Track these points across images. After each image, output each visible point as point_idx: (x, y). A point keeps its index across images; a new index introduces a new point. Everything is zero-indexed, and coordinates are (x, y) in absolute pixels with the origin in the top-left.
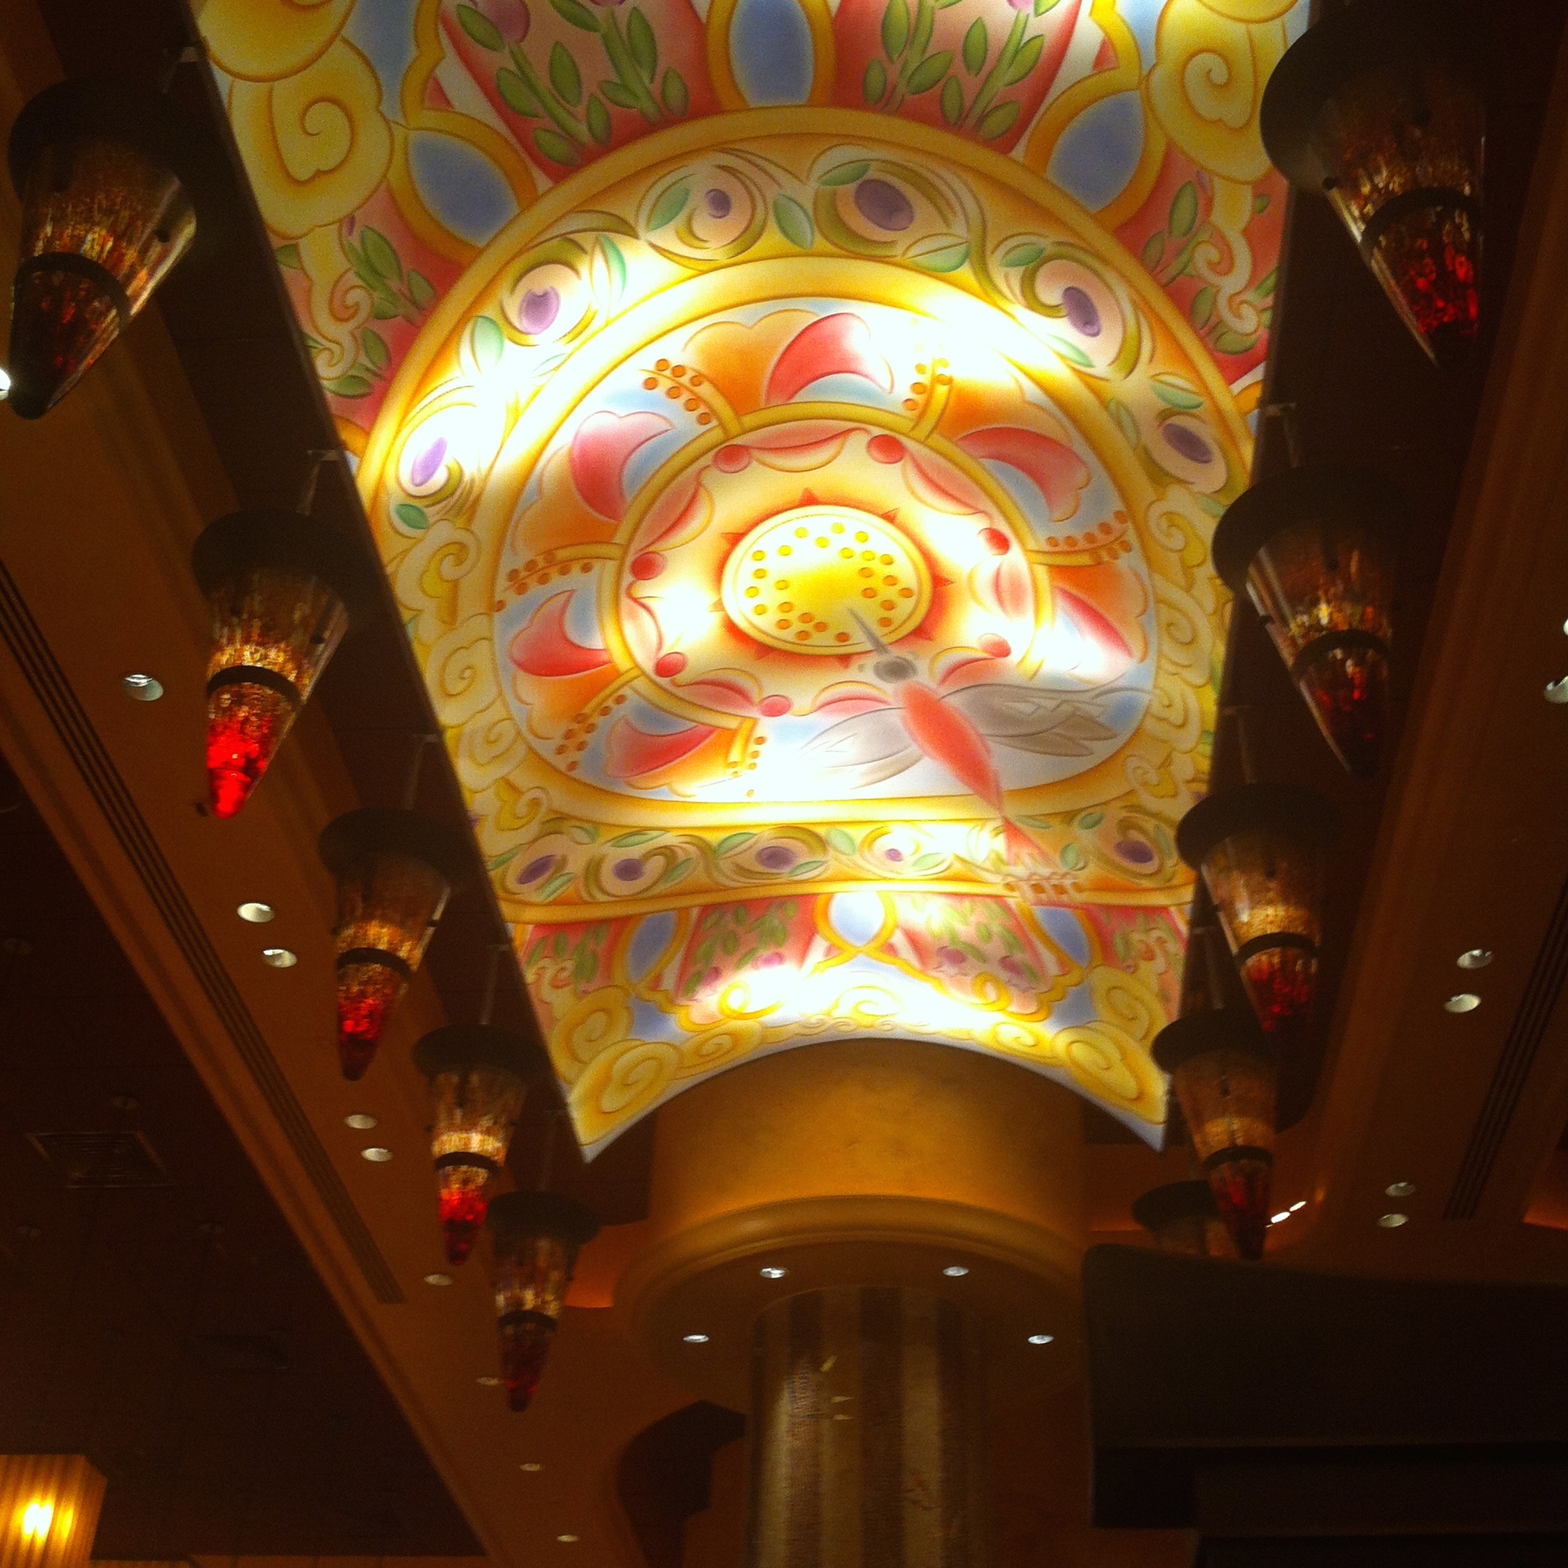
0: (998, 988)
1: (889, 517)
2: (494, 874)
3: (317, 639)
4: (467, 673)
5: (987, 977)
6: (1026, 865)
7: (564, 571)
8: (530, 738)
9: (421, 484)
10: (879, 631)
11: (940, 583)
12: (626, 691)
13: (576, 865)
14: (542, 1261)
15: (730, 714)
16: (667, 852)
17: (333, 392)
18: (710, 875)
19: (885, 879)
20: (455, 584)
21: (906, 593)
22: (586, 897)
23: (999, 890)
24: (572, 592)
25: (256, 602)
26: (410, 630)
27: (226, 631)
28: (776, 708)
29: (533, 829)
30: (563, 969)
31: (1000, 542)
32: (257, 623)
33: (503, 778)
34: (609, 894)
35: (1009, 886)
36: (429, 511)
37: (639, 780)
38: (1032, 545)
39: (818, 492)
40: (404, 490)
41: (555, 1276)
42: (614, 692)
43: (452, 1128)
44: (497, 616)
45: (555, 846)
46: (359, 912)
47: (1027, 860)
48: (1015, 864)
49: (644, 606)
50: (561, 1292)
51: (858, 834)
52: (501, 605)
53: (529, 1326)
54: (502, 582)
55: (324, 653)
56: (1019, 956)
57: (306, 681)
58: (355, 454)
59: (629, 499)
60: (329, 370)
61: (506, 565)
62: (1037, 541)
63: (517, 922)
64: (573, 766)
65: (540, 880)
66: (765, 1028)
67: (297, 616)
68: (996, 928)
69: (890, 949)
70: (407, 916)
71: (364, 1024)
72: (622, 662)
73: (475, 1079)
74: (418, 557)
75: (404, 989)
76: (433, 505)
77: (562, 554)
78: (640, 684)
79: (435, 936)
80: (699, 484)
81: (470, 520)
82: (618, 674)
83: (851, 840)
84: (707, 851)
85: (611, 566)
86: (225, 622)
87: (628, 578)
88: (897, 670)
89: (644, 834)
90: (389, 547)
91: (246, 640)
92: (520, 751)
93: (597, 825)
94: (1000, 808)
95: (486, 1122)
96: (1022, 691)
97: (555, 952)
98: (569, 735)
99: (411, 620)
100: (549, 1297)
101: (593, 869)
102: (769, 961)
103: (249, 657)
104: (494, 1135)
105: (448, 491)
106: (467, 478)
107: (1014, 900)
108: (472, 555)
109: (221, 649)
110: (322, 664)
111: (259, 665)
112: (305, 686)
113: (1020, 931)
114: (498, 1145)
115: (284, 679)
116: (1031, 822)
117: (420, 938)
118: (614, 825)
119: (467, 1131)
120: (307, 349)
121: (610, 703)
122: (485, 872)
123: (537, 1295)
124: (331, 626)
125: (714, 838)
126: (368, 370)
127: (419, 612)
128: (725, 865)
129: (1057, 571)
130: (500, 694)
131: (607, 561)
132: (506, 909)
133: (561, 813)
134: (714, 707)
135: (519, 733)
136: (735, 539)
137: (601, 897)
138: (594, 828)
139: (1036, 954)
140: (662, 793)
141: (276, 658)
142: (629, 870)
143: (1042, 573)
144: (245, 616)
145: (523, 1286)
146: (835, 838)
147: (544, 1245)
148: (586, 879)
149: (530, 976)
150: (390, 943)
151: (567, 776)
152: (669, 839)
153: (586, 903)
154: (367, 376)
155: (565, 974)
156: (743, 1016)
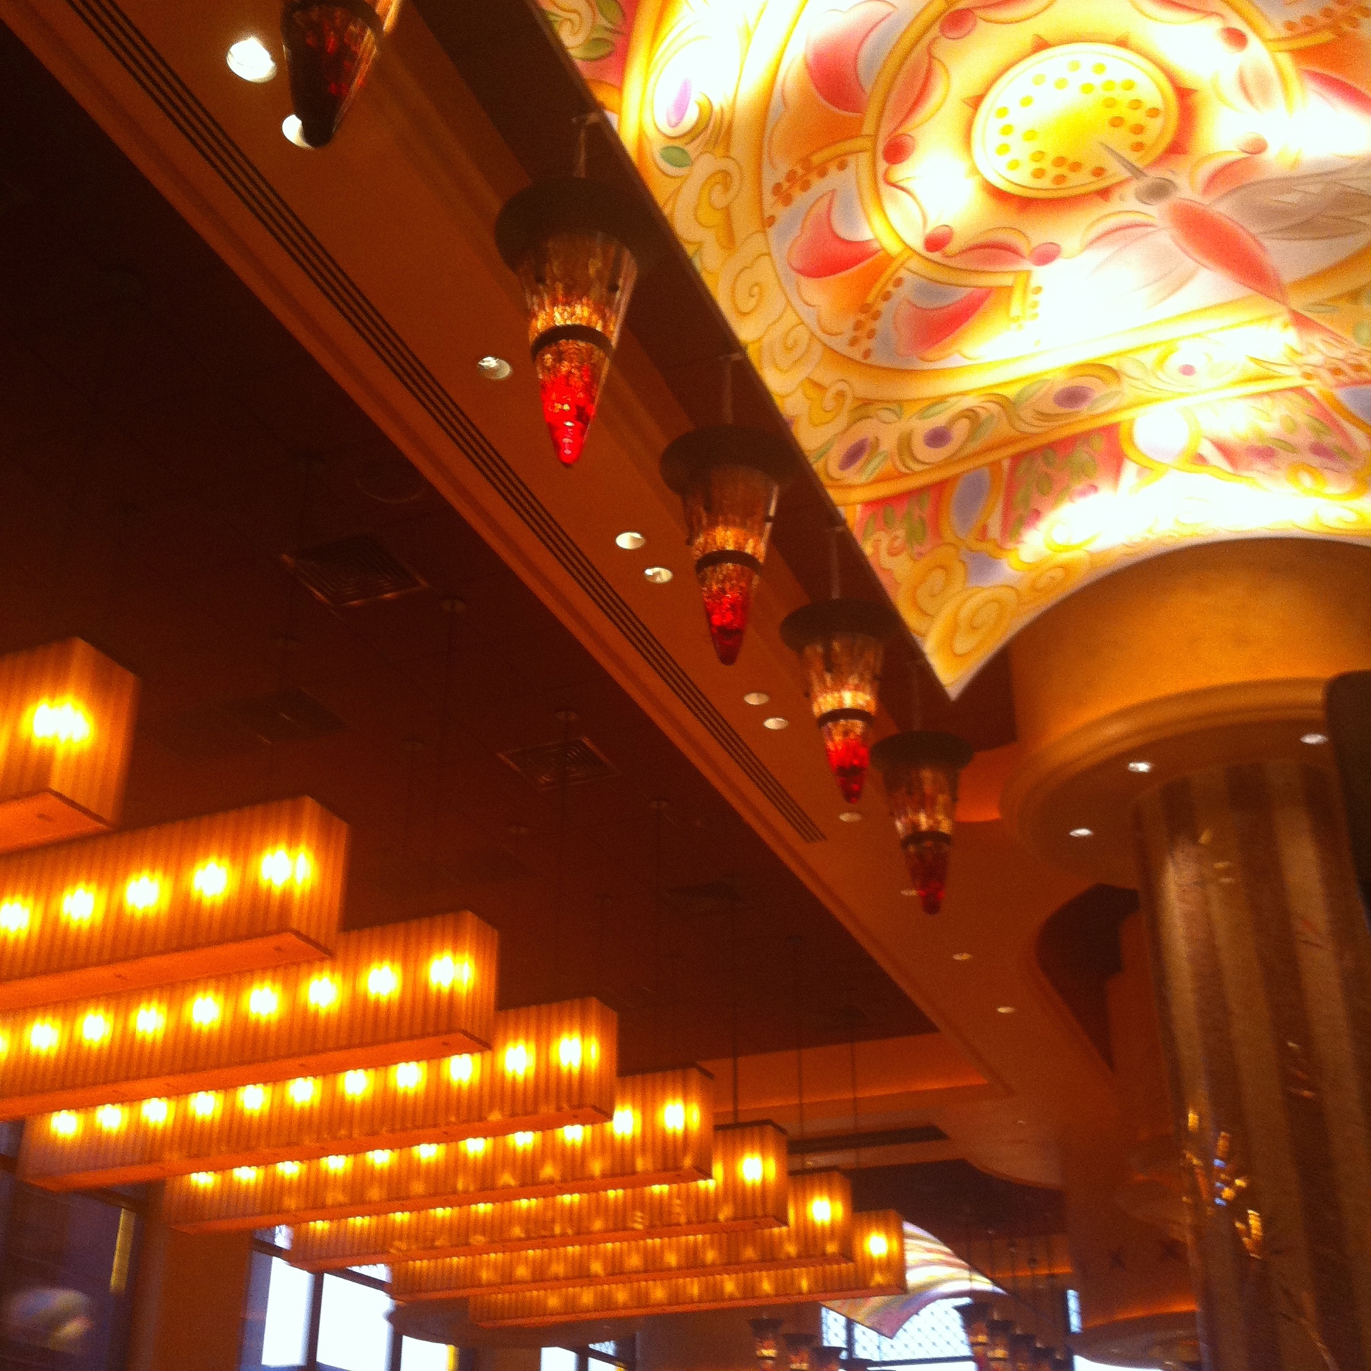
0: (1311, 474)
1: (1122, 43)
2: (817, 466)
3: (613, 288)
4: (756, 290)
5: (1298, 467)
6: (1320, 350)
7: (823, 173)
8: (824, 337)
9: (676, 125)
10: (1133, 157)
11: (1184, 95)
12: (903, 273)
13: (888, 443)
14: (928, 788)
15: (1004, 272)
16: (970, 414)
17: (581, 59)
18: (1012, 426)
19: (1183, 394)
20: (727, 211)
21: (1154, 113)
22: (904, 470)
23: (1299, 381)
24: (834, 191)
25: (555, 268)
26: (697, 263)
27: (535, 299)
28: (1046, 256)
29: (843, 420)
30: (896, 538)
31: (1236, 38)
32: (560, 286)
33: (808, 378)
34: (923, 463)
35: (1308, 376)
36: (689, 149)
37: (931, 354)
38: (1270, 34)
39: (1048, 36)
40: (665, 135)
41: (941, 798)
42: (892, 275)
43: (826, 689)
44: (771, 231)
45: (866, 429)
46: (705, 521)
47: (1321, 346)
48: (1309, 353)
49: (903, 189)
50: (950, 812)
51: (1149, 358)
52: (771, 221)
53: (928, 843)
54: (768, 198)
55: (622, 298)
56: (1330, 440)
57: (611, 328)
58: (612, 111)
59: (868, 88)
60: (573, 40)
61: (770, 179)
62: (1275, 29)
63: (845, 505)
64: (867, 354)
65: (859, 463)
66: (1091, 554)
67: (592, 271)
68: (1302, 418)
69: (1200, 459)
70: (747, 516)
71: (730, 617)
72: (893, 247)
73: (836, 646)
74: (689, 194)
75: (756, 580)
76: (692, 141)
77: (816, 159)
78: (914, 264)
79: (773, 531)
80: (931, 56)
81: (728, 148)
82: (890, 258)
83: (1142, 365)
84: (1007, 405)
85: (864, 158)
86: (535, 292)
87: (882, 165)
88: (1159, 191)
89: (946, 402)
90: (660, 190)
91: (554, 303)
92: (817, 349)
93: (900, 403)
94: (1284, 303)
95: (853, 680)
96: (1287, 183)
97: (885, 525)
98: (858, 326)
99: (695, 253)
100: (940, 817)
101: (905, 444)
102: (1083, 493)
103: (560, 317)
104: (863, 691)
105: (702, 126)
106: (717, 108)
107: (1314, 388)
108: (736, 177)
109: (535, 316)
110: (622, 310)
111: (569, 322)
112: (612, 332)
113: (1326, 415)
114: (868, 698)
115: (594, 330)
116: (1319, 308)
117: (761, 535)
118: (918, 399)
119: (839, 691)
120: (549, 24)
121: (890, 288)
122: (809, 465)
123: (929, 817)
124: (623, 274)
125: (1010, 392)
126: (606, 29)
127: (700, 244)
128: (1027, 414)
129: (1301, 55)
130: (788, 301)
131: (861, 154)
132: (834, 495)
133: (866, 399)
134: (987, 268)
135: (812, 334)
136: (976, 102)
137: (917, 467)
138: (898, 406)
139: (1343, 433)
140: (953, 360)
141: (582, 313)
142: (938, 438)
143: (1286, 60)
144: (548, 282)
145: (916, 811)
146: (1128, 367)
147: (927, 775)
148: (900, 454)
149: (868, 549)
150: (736, 543)
151: (864, 365)
152: (969, 402)
153: (906, 475)
154: (607, 35)
155: (897, 543)
156: (1068, 549)
